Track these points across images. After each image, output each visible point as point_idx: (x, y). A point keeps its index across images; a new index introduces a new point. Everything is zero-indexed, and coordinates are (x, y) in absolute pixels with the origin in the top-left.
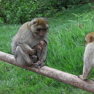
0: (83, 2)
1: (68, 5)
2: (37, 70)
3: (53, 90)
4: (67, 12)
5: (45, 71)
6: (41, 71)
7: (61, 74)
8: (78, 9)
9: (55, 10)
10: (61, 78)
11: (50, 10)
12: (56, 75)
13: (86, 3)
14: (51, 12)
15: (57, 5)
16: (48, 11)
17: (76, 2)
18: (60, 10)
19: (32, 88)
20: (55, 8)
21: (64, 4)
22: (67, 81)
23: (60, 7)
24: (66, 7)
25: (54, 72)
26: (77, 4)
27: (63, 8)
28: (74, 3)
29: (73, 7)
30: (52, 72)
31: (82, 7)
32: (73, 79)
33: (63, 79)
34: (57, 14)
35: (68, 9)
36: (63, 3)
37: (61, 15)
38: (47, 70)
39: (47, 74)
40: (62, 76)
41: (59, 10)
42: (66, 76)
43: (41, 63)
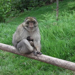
0: (40, 5)
1: (28, 7)
2: (36, 57)
4: (28, 13)
5: (43, 58)
6: (40, 58)
7: (56, 60)
8: (37, 10)
9: (18, 11)
10: (57, 63)
11: (14, 11)
12: (53, 61)
13: (43, 6)
14: (15, 12)
15: (19, 7)
17: (35, 5)
18: (22, 11)
20: (18, 10)
21: (26, 6)
23: (22, 9)
24: (27, 9)
25: (51, 59)
26: (36, 7)
27: (25, 10)
28: (33, 6)
29: (32, 9)
30: (49, 59)
31: (40, 9)
32: (67, 64)
33: (59, 64)
34: (20, 14)
35: (29, 10)
36: (24, 6)
37: (23, 15)
38: (45, 58)
39: (45, 60)
42: (61, 62)
43: (39, 52)
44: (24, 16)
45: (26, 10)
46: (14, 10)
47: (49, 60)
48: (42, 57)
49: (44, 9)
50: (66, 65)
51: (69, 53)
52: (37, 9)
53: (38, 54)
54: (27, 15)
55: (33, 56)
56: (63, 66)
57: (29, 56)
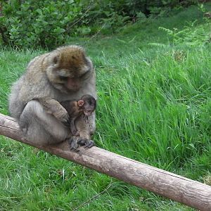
0: (186, 2)
1: (150, 8)
2: (76, 155)
3: (112, 201)
4: (148, 24)
5: (93, 159)
6: (86, 158)
7: (129, 166)
8: (175, 17)
9: (121, 19)
10: (130, 176)
11: (110, 19)
12: (120, 169)
13: (193, 4)
15: (125, 6)
16: (105, 20)
18: (133, 18)
19: (63, 197)
20: (122, 14)
21: (143, 5)
22: (145, 182)
23: (132, 12)
24: (147, 13)
25: (114, 162)
26: (172, 7)
27: (140, 14)
28: (165, 3)
29: (162, 13)
30: (111, 162)
32: (158, 179)
33: (135, 178)
34: (125, 27)
35: (151, 16)
36: (140, 3)
37: (134, 30)
38: (99, 157)
39: (98, 164)
40: (132, 171)
41: (131, 20)
42: (143, 172)
43: (86, 141)
44: (134, 32)
45: (143, 15)
46: (110, 17)
47: (108, 164)
48: (91, 155)
49: (194, 13)
50: (154, 183)
51: (192, 145)
52: (176, 14)
53: (83, 145)
54: (144, 29)
55: (67, 152)
56: (147, 185)
57: (57, 149)
